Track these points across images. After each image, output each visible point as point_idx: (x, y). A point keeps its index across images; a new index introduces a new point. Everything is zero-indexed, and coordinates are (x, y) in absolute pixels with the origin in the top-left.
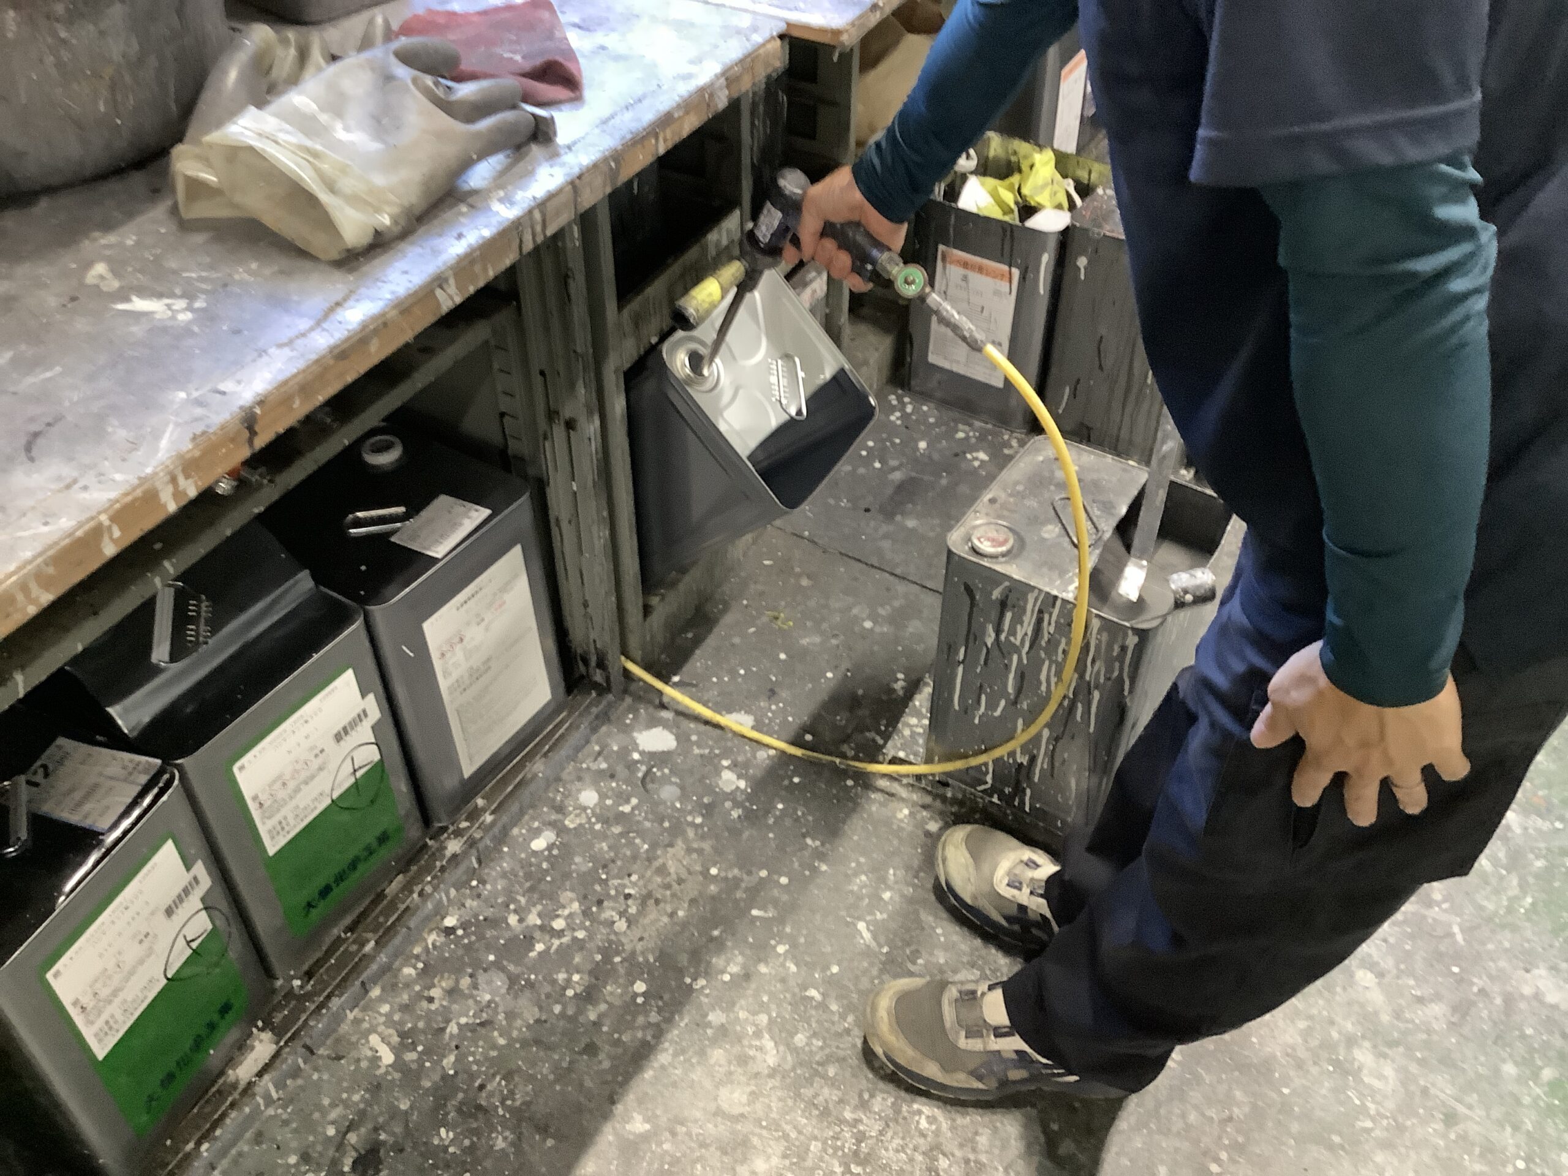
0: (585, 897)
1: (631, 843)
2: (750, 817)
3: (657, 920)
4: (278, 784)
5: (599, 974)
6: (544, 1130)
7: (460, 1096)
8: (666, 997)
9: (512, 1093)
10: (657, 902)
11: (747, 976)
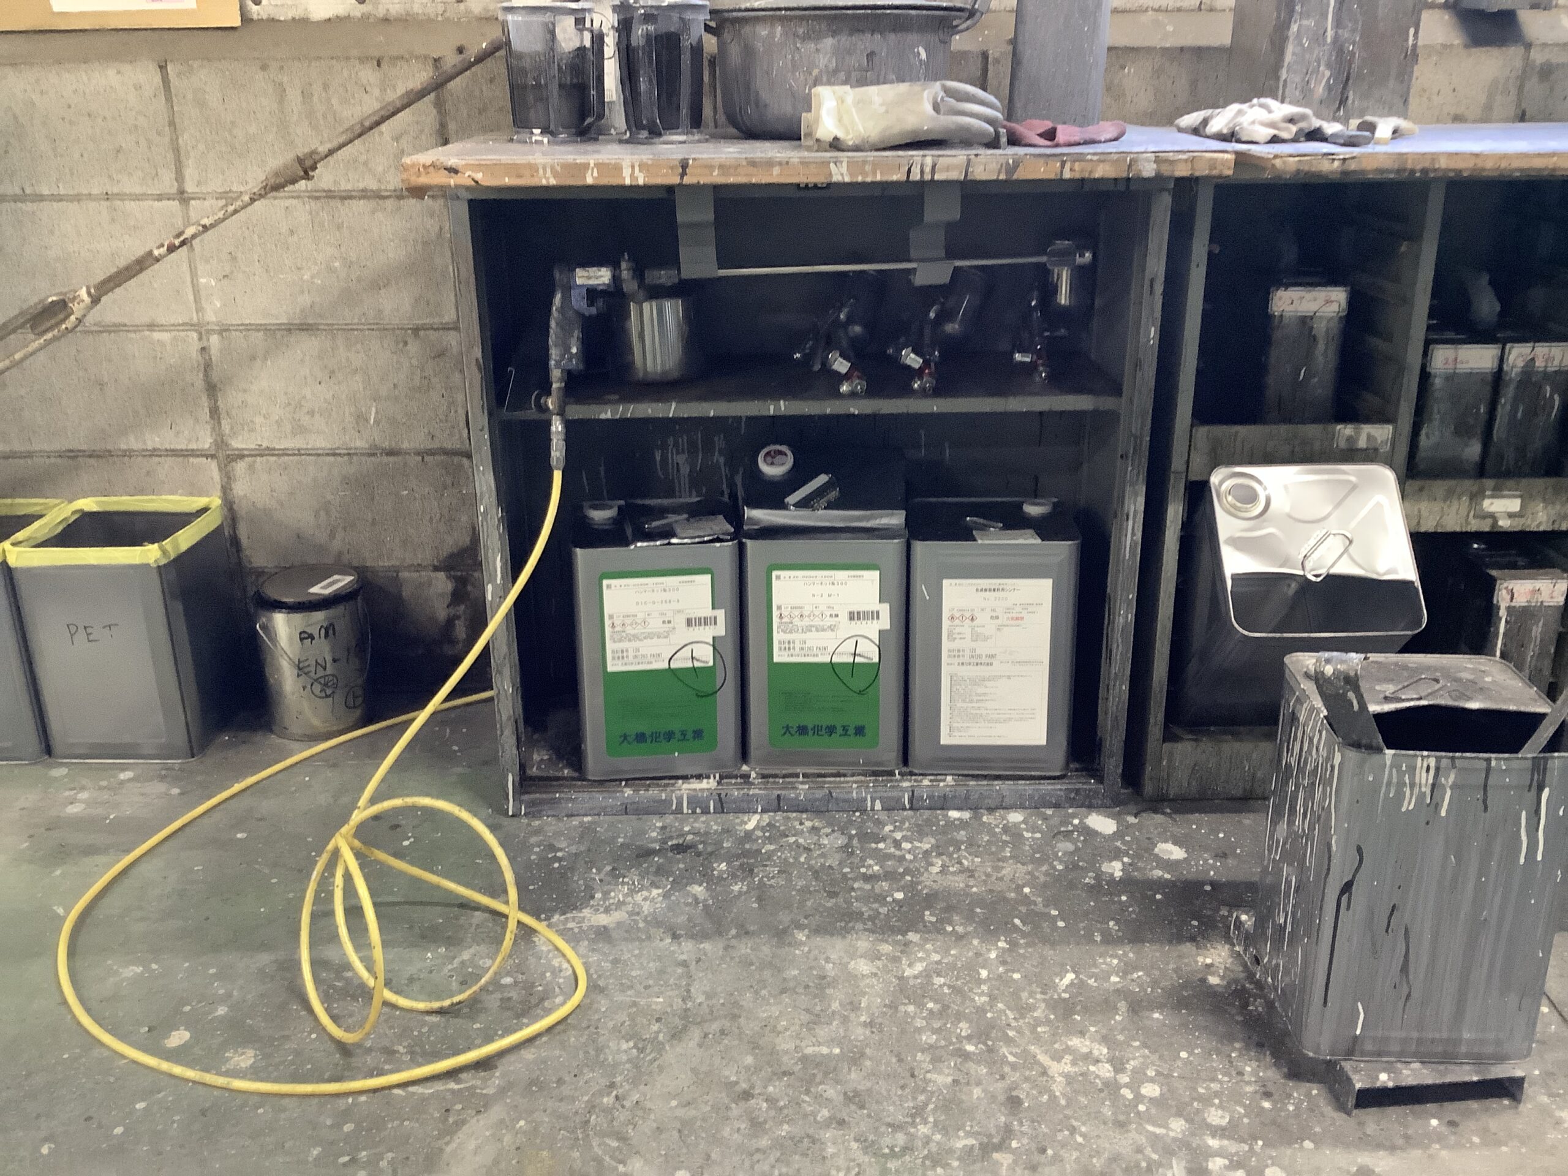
0: (938, 847)
1: (1003, 849)
2: (1095, 890)
3: (958, 882)
4: (797, 613)
5: (890, 876)
6: (760, 900)
7: (752, 861)
8: (904, 909)
9: (773, 877)
10: (972, 876)
11: (960, 938)
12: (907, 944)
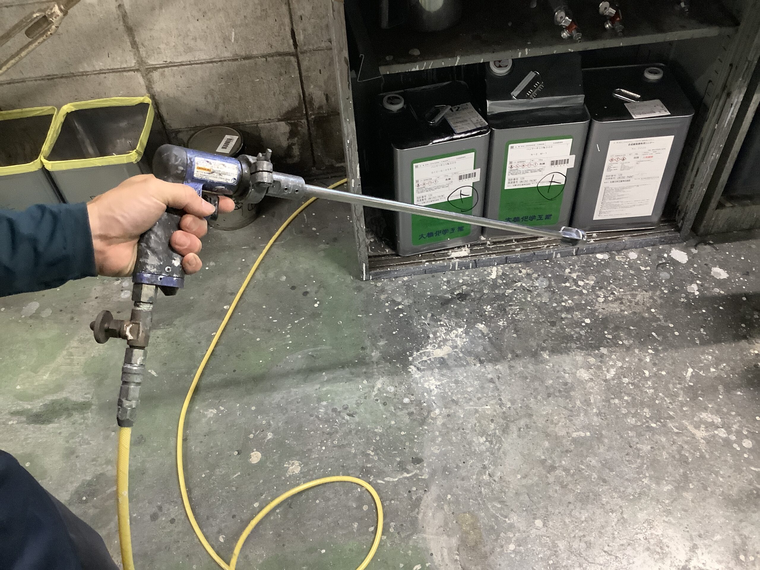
0: (598, 283)
1: (632, 280)
3: (615, 308)
4: (521, 164)
5: (579, 307)
6: (516, 331)
7: (503, 302)
8: (593, 331)
9: (518, 314)
10: (622, 303)
11: (628, 348)
12: (602, 356)
